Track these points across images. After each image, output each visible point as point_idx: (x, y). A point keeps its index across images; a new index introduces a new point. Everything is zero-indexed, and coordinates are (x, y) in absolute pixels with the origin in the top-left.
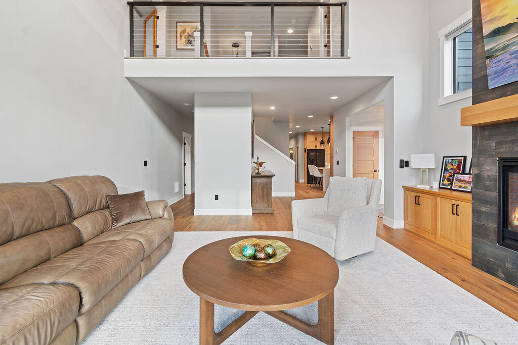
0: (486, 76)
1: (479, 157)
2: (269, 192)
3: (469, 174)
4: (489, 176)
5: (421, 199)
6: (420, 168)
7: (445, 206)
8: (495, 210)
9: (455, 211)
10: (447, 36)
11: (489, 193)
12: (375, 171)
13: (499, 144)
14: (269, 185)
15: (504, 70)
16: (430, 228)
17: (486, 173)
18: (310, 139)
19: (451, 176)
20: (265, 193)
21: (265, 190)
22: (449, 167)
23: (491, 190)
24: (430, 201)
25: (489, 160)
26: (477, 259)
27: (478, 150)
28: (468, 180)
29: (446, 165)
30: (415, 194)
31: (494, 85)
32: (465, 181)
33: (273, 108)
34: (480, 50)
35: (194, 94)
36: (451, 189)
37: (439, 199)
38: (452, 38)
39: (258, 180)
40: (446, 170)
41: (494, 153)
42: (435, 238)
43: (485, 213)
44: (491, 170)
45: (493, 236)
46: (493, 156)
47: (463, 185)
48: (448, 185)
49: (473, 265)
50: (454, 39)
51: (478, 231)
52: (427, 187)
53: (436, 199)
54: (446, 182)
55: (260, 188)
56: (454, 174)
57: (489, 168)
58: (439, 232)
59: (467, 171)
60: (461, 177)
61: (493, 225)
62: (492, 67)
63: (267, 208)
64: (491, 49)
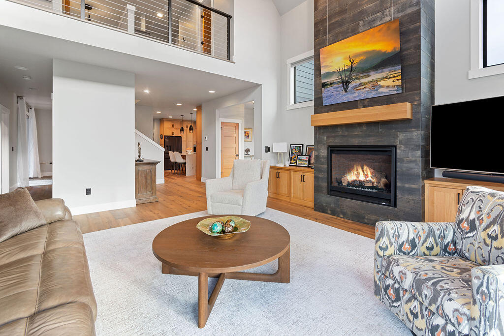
0: (322, 97)
1: (318, 145)
2: (154, 179)
3: (306, 155)
4: (323, 156)
5: (280, 173)
6: (277, 153)
7: (296, 177)
8: (326, 176)
9: (303, 179)
10: (292, 64)
11: (322, 166)
12: (237, 156)
13: (328, 137)
14: (153, 172)
15: (331, 96)
16: (287, 193)
17: (322, 155)
18: (167, 125)
19: (295, 157)
20: (149, 181)
21: (149, 178)
22: (294, 151)
23: (323, 164)
24: (286, 174)
25: (323, 147)
26: (317, 206)
27: (317, 141)
28: (305, 159)
29: (292, 150)
30: (276, 171)
31: (326, 103)
32: (304, 160)
33: (147, 91)
34: (318, 82)
35: (52, 60)
36: (296, 166)
37: (292, 173)
38: (294, 67)
39: (141, 168)
40: (292, 153)
41: (325, 143)
42: (290, 199)
43: (321, 178)
44: (324, 152)
45: (325, 190)
46: (325, 144)
47: (303, 163)
48: (294, 163)
49: (315, 210)
50: (295, 68)
51: (317, 189)
52: (282, 166)
53: (290, 173)
54: (292, 161)
55: (144, 176)
56: (298, 155)
57: (323, 151)
58: (293, 195)
59: (304, 154)
60: (302, 157)
61: (325, 184)
62: (325, 92)
63: (151, 196)
64: (325, 83)
